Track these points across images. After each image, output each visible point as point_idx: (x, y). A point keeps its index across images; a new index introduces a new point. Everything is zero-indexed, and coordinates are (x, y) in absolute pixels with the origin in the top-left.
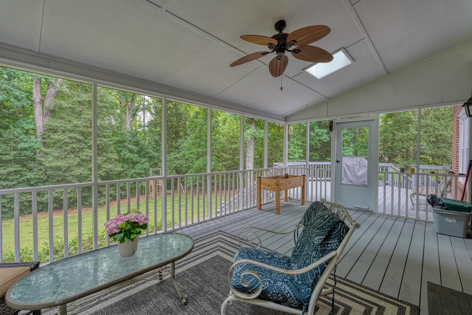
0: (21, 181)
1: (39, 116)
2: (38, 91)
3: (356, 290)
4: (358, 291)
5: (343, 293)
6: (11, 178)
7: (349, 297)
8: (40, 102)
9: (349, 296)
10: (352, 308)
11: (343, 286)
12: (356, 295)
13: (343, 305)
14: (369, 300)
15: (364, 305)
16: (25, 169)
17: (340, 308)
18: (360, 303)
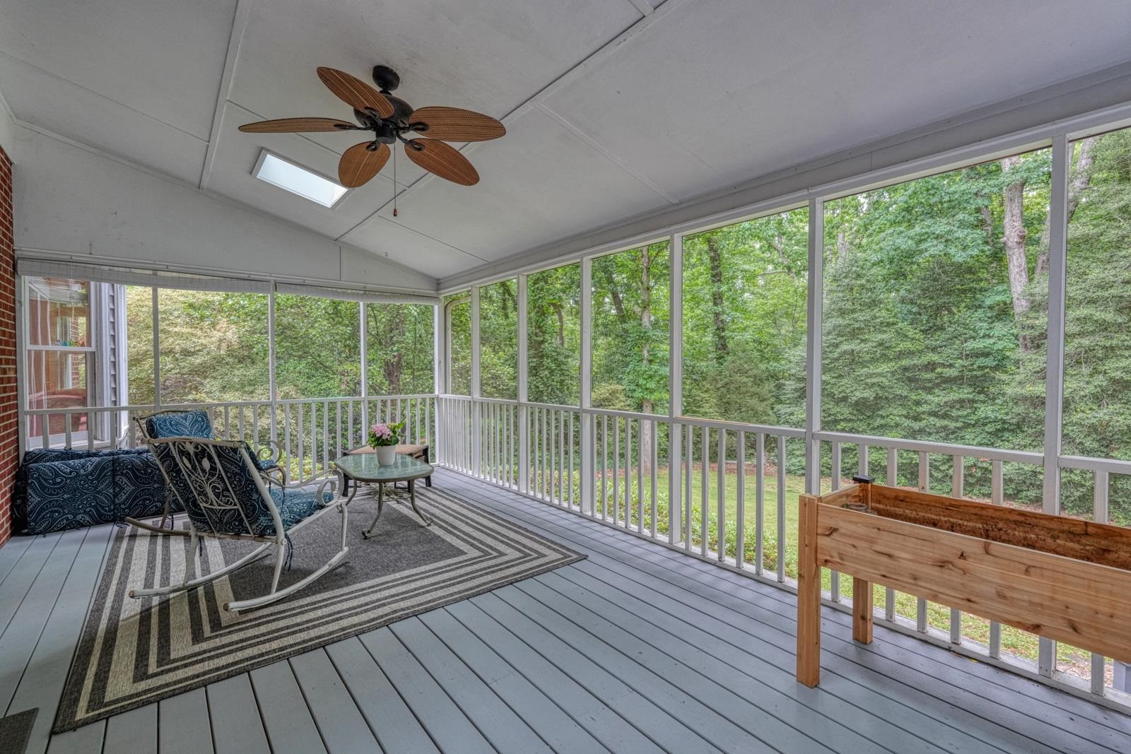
0: (973, 422)
1: (1018, 276)
2: (1014, 218)
3: (207, 669)
4: (202, 670)
5: (227, 649)
6: (955, 413)
7: (210, 651)
8: (1019, 243)
9: (213, 653)
10: (193, 644)
11: (237, 659)
12: (200, 662)
13: (210, 638)
14: (171, 674)
15: (175, 661)
16: (982, 397)
17: (212, 632)
18: (183, 658)
